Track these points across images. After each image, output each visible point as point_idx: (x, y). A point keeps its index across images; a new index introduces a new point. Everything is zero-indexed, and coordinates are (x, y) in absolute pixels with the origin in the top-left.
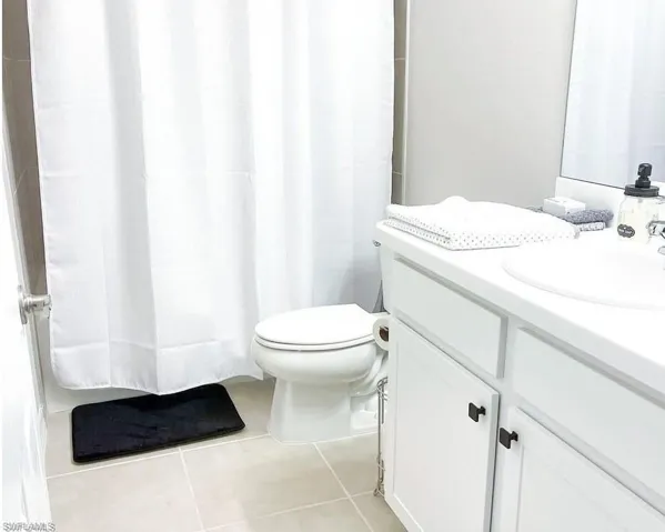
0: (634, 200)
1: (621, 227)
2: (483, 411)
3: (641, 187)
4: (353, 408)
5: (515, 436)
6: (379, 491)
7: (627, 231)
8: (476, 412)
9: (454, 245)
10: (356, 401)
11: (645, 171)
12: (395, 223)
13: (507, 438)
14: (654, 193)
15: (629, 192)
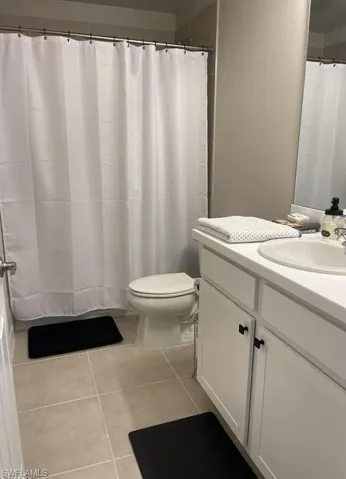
0: (331, 216)
1: (323, 231)
2: (246, 329)
3: (334, 210)
4: (182, 330)
5: (262, 342)
6: (194, 375)
7: (326, 234)
8: (242, 330)
9: (232, 240)
10: (183, 327)
11: (335, 202)
12: (203, 229)
13: (258, 343)
14: (341, 213)
15: (328, 212)
